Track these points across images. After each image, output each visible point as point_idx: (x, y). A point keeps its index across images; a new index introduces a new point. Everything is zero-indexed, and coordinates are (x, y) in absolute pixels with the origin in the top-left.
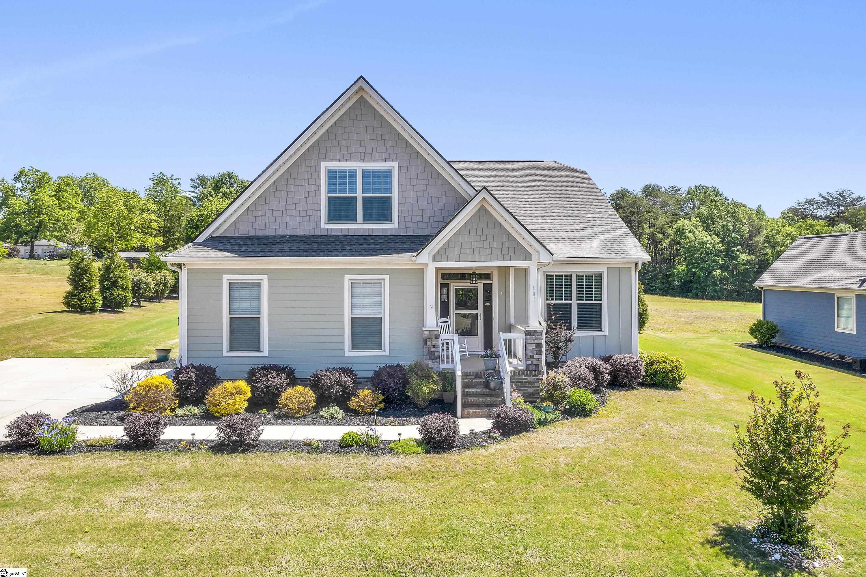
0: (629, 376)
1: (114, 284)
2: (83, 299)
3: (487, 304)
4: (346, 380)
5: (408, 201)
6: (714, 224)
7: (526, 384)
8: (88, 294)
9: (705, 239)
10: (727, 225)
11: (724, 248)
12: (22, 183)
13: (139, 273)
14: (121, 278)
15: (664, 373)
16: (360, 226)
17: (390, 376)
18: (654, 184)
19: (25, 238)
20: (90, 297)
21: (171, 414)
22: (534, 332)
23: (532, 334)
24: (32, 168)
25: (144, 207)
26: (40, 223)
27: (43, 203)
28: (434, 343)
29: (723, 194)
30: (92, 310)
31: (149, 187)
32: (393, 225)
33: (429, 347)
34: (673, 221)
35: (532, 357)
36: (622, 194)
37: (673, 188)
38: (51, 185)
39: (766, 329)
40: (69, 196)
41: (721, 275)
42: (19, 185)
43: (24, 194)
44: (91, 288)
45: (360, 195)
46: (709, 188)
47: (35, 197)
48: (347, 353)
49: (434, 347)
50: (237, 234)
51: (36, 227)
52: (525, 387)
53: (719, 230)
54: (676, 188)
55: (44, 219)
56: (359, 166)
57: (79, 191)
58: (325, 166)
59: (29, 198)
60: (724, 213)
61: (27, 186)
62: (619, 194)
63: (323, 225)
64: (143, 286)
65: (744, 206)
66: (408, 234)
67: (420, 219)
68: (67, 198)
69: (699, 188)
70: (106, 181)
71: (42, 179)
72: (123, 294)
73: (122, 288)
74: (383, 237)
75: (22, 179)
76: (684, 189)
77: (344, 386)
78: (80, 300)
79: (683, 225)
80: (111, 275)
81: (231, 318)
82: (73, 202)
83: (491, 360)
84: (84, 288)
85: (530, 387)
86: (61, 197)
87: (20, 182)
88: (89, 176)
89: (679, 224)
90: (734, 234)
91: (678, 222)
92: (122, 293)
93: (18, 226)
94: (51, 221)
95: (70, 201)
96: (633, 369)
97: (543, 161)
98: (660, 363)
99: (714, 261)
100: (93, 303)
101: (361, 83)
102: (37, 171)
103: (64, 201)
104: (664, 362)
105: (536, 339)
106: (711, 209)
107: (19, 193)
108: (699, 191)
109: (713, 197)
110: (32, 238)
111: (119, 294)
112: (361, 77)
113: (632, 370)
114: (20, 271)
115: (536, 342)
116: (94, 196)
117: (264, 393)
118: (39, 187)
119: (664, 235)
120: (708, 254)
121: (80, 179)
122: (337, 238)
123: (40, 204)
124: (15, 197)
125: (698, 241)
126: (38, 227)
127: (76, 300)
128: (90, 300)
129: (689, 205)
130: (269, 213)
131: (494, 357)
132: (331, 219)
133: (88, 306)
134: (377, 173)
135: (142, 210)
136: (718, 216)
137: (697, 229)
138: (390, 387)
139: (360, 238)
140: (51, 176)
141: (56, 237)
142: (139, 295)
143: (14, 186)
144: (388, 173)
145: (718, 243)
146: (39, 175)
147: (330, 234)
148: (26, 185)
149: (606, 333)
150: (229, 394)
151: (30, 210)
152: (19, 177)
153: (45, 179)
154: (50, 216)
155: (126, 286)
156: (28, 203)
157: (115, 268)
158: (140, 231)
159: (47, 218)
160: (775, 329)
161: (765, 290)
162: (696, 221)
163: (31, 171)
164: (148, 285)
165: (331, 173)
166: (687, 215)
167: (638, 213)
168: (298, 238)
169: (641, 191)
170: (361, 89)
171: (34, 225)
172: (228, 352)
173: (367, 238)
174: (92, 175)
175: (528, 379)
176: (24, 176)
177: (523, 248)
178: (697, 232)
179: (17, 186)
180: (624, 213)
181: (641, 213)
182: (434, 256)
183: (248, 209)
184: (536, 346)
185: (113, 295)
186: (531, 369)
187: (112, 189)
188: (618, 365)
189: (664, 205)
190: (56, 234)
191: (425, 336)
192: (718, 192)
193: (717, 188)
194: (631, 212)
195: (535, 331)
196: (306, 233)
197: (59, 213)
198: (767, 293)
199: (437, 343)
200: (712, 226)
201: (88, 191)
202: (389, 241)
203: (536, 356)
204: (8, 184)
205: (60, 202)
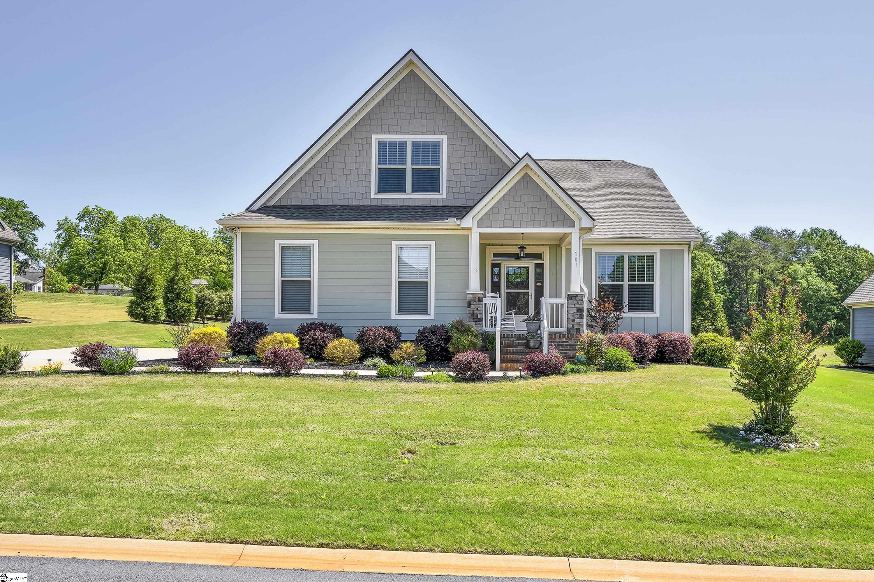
0: (676, 351)
1: (178, 296)
2: (147, 308)
3: (538, 284)
4: (391, 336)
5: (456, 172)
6: (829, 269)
7: (567, 347)
8: (152, 304)
9: (820, 286)
10: (844, 271)
11: (840, 295)
12: (86, 223)
13: (204, 290)
14: (184, 290)
15: (713, 351)
16: (409, 197)
17: (433, 332)
18: (765, 226)
19: (90, 281)
20: (153, 307)
21: (224, 362)
22: (575, 297)
23: (573, 298)
24: (97, 206)
25: (213, 248)
26: (105, 264)
27: (108, 244)
28: (477, 306)
29: (842, 238)
30: (156, 320)
31: (218, 229)
32: (441, 196)
33: (472, 309)
34: (784, 266)
35: (573, 321)
36: (730, 237)
37: (786, 231)
38: (116, 225)
39: (851, 347)
40: (135, 236)
41: (837, 326)
42: (83, 225)
43: (88, 234)
44: (154, 298)
45: (409, 166)
46: (825, 231)
47: (100, 237)
48: (394, 316)
49: (477, 309)
50: (290, 204)
51: (100, 268)
52: (565, 350)
53: (835, 276)
54: (790, 232)
55: (109, 260)
56: (409, 138)
57: (145, 231)
58: (375, 138)
59: (94, 238)
60: (841, 257)
61: (92, 226)
62: (726, 237)
63: (373, 196)
64: (207, 302)
65: (865, 252)
66: (456, 204)
67: (467, 190)
68: (133, 238)
69: (815, 231)
70: (173, 222)
71: (107, 218)
72: (187, 307)
73: (185, 301)
74: (431, 207)
75: (86, 218)
76: (799, 232)
77: (388, 340)
78: (143, 309)
79: (795, 271)
80: (175, 287)
81: (282, 281)
82: (138, 242)
83: (533, 323)
84: (147, 298)
85: (571, 350)
86: (127, 238)
87: (84, 222)
88: (156, 217)
89: (791, 269)
90: (851, 281)
91: (790, 267)
92: (186, 305)
93: (81, 267)
94: (116, 262)
95: (135, 241)
96: (681, 344)
97: (610, 160)
98: (709, 341)
99: (829, 310)
100: (157, 313)
101: (411, 56)
102: (102, 209)
103: (130, 242)
104: (713, 340)
105: (578, 303)
106: (827, 254)
107: (83, 233)
108: (815, 235)
109: (830, 240)
110: (96, 280)
111: (183, 307)
112: (411, 50)
113: (680, 346)
114: (83, 301)
115: (578, 306)
116: (161, 239)
117: (312, 345)
118: (103, 226)
119: (774, 281)
120: (822, 302)
121: (147, 221)
122: (387, 208)
123: (104, 244)
124: (79, 237)
125: (811, 287)
126: (103, 269)
127: (140, 309)
128: (154, 310)
129: (803, 250)
130: (321, 183)
131: (535, 321)
132: (381, 189)
133: (152, 315)
134: (426, 145)
135: (210, 252)
136: (835, 262)
137: (811, 274)
138: (432, 343)
139: (409, 208)
140: (116, 216)
141: (122, 280)
142: (203, 311)
143: (78, 226)
144: (437, 145)
145: (834, 290)
146: (104, 214)
147: (379, 204)
148: (90, 225)
149: (658, 315)
150: (278, 342)
151: (94, 251)
152: (83, 216)
153: (110, 218)
154: (114, 256)
155: (190, 299)
156: (92, 244)
157: (179, 280)
158: (209, 274)
159: (112, 259)
160: (861, 348)
161: (853, 310)
162: (809, 266)
163: (95, 210)
164: (212, 302)
165: (381, 145)
166: (800, 260)
167: (746, 258)
168: (349, 207)
169: (750, 234)
170: (411, 62)
171: (99, 266)
172: (279, 313)
173: (416, 208)
174: (159, 216)
175: (569, 342)
176: (88, 215)
177: (566, 215)
178: (810, 278)
179: (81, 226)
180: (730, 258)
181: (750, 257)
182: (478, 222)
183: (300, 180)
184: (577, 310)
185: (177, 307)
186: (572, 333)
187: (180, 229)
188: (665, 341)
189: (775, 250)
190: (121, 276)
191: (468, 298)
192: (835, 235)
193: (835, 231)
194: (738, 256)
195: (577, 296)
196: (356, 203)
197: (125, 254)
198: (856, 312)
199: (481, 306)
200: (828, 271)
201: (155, 233)
202: (436, 211)
203: (577, 320)
204: (72, 223)
205: (125, 242)
